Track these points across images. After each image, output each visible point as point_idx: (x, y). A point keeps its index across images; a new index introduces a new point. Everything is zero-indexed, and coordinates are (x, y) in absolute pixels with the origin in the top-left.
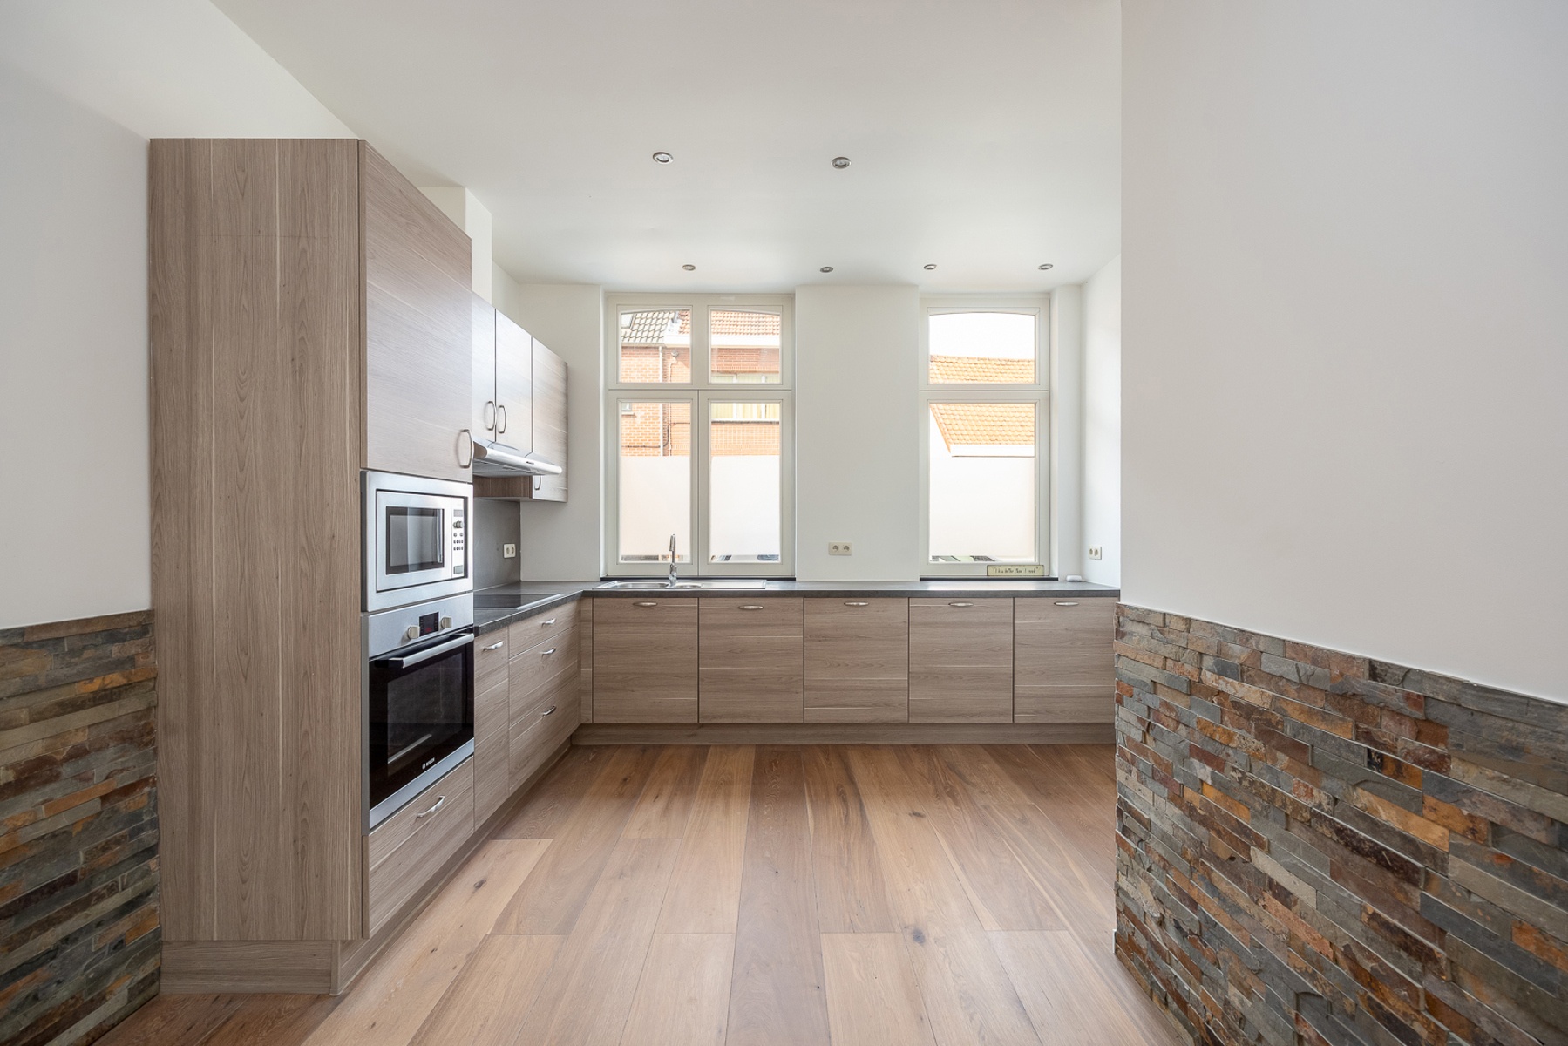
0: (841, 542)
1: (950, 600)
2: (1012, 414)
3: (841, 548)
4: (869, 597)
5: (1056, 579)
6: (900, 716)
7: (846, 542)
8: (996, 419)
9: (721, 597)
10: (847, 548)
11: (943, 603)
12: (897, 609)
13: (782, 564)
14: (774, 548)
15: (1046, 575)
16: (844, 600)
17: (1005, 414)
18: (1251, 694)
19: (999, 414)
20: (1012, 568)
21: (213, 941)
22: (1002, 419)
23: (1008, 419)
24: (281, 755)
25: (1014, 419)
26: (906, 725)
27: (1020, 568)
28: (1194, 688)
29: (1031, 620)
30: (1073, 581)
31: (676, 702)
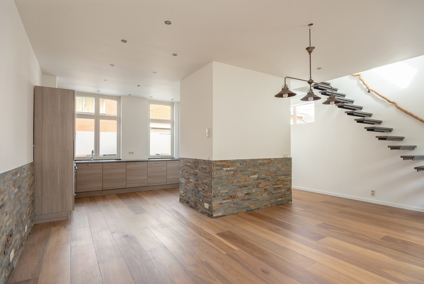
0: (131, 151)
1: (155, 162)
2: (166, 116)
3: (131, 153)
4: (140, 162)
5: (175, 158)
6: (146, 185)
7: (133, 151)
8: (161, 117)
9: (108, 163)
10: (133, 152)
11: (154, 163)
12: (145, 164)
13: (117, 156)
14: (115, 153)
15: (173, 158)
16: (135, 163)
17: (164, 116)
18: (189, 164)
19: (162, 115)
20: (166, 156)
21: (45, 214)
22: (163, 117)
23: (164, 117)
24: (59, 184)
25: (166, 117)
26: (147, 186)
27: (168, 156)
28: (186, 165)
29: (170, 165)
30: (177, 158)
31: (97, 186)
